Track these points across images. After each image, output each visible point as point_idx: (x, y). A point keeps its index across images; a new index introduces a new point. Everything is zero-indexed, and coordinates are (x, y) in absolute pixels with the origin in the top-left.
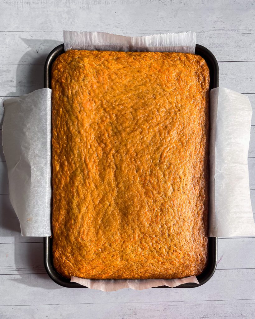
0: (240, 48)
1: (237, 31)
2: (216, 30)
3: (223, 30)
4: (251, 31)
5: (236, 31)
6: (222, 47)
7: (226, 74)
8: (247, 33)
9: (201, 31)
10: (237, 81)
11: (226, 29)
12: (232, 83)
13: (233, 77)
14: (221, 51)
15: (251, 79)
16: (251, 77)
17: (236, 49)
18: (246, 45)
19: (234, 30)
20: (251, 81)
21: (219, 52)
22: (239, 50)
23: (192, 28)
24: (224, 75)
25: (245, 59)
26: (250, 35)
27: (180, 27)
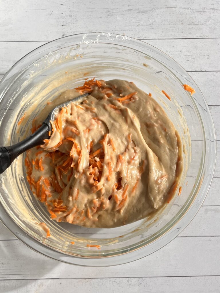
0: (194, 25)
1: (191, 8)
2: (168, 8)
3: (175, 8)
4: (205, 9)
5: (189, 9)
6: (175, 24)
7: (180, 52)
8: (201, 10)
9: (152, 9)
10: (193, 58)
11: (178, 7)
12: (187, 60)
13: (189, 54)
14: (174, 28)
15: (208, 57)
16: (208, 55)
17: (191, 26)
18: (201, 22)
19: (187, 8)
20: (208, 58)
21: (172, 29)
22: (194, 27)
23: (142, 6)
24: (178, 52)
25: (200, 36)
26: (205, 12)
27: (130, 5)
